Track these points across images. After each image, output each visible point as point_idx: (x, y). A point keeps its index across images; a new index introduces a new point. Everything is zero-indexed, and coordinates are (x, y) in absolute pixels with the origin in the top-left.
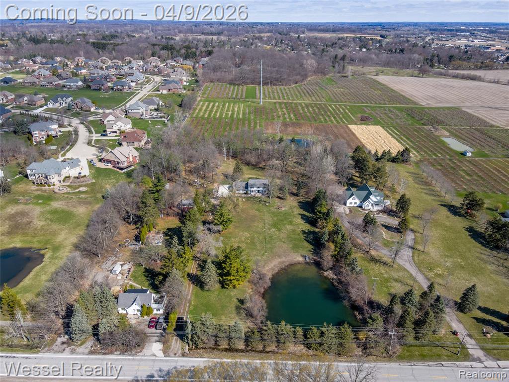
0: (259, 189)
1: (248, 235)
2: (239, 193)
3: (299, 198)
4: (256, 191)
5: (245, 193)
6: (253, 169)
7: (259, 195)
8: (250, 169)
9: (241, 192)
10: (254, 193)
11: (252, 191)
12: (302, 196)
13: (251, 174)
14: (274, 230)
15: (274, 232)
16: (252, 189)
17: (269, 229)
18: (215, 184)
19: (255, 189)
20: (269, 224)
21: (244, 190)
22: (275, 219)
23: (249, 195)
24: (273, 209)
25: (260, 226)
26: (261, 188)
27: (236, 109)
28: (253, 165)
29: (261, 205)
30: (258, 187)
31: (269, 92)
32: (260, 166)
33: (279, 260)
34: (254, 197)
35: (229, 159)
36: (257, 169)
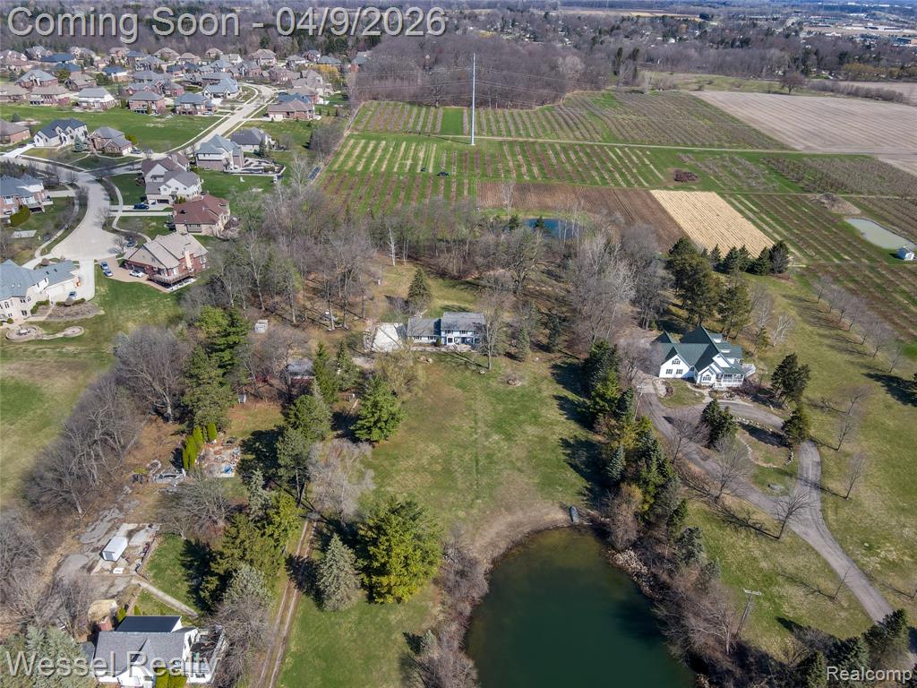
0: (464, 335)
1: (438, 452)
2: (420, 344)
3: (552, 355)
4: (459, 340)
5: (435, 345)
6: (454, 287)
7: (464, 348)
8: (446, 287)
9: (425, 340)
10: (453, 343)
11: (450, 340)
12: (560, 351)
13: (448, 299)
14: (496, 437)
15: (497, 443)
16: (449, 336)
17: (487, 436)
18: (369, 322)
19: (456, 334)
20: (485, 421)
21: (432, 338)
22: (500, 408)
23: (443, 349)
24: (495, 384)
25: (466, 427)
26: (469, 334)
27: (421, 155)
28: (453, 278)
29: (468, 373)
30: (463, 332)
31: (488, 120)
32: (469, 279)
33: (509, 519)
34: (454, 354)
35: (402, 263)
36: (463, 287)
